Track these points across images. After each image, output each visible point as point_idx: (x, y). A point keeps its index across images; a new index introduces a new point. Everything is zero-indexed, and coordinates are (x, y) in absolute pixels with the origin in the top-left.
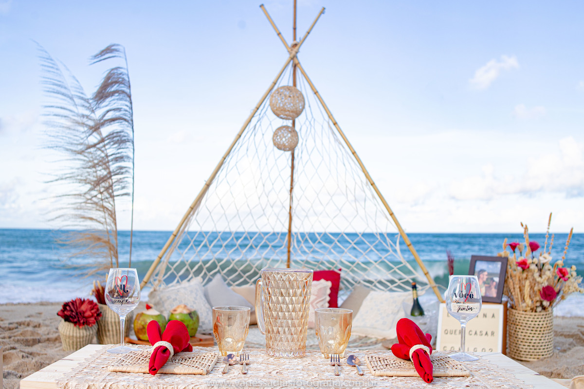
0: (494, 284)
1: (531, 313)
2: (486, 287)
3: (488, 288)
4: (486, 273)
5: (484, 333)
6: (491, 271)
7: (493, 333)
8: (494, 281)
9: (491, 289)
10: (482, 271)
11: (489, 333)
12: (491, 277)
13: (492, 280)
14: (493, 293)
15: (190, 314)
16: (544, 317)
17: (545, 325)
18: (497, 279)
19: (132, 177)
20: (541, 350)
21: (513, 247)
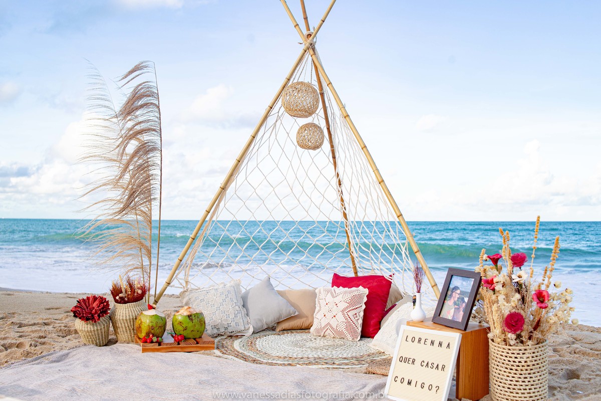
0: (464, 304)
1: (505, 347)
2: (455, 308)
3: (457, 310)
4: (458, 291)
5: (435, 366)
6: (463, 290)
7: (443, 368)
8: (464, 302)
9: (460, 311)
10: (456, 288)
11: (440, 367)
12: (462, 296)
13: (463, 300)
14: (460, 318)
15: (189, 316)
16: (521, 352)
17: (523, 364)
18: (466, 300)
19: (159, 183)
20: (520, 395)
21: (495, 260)
